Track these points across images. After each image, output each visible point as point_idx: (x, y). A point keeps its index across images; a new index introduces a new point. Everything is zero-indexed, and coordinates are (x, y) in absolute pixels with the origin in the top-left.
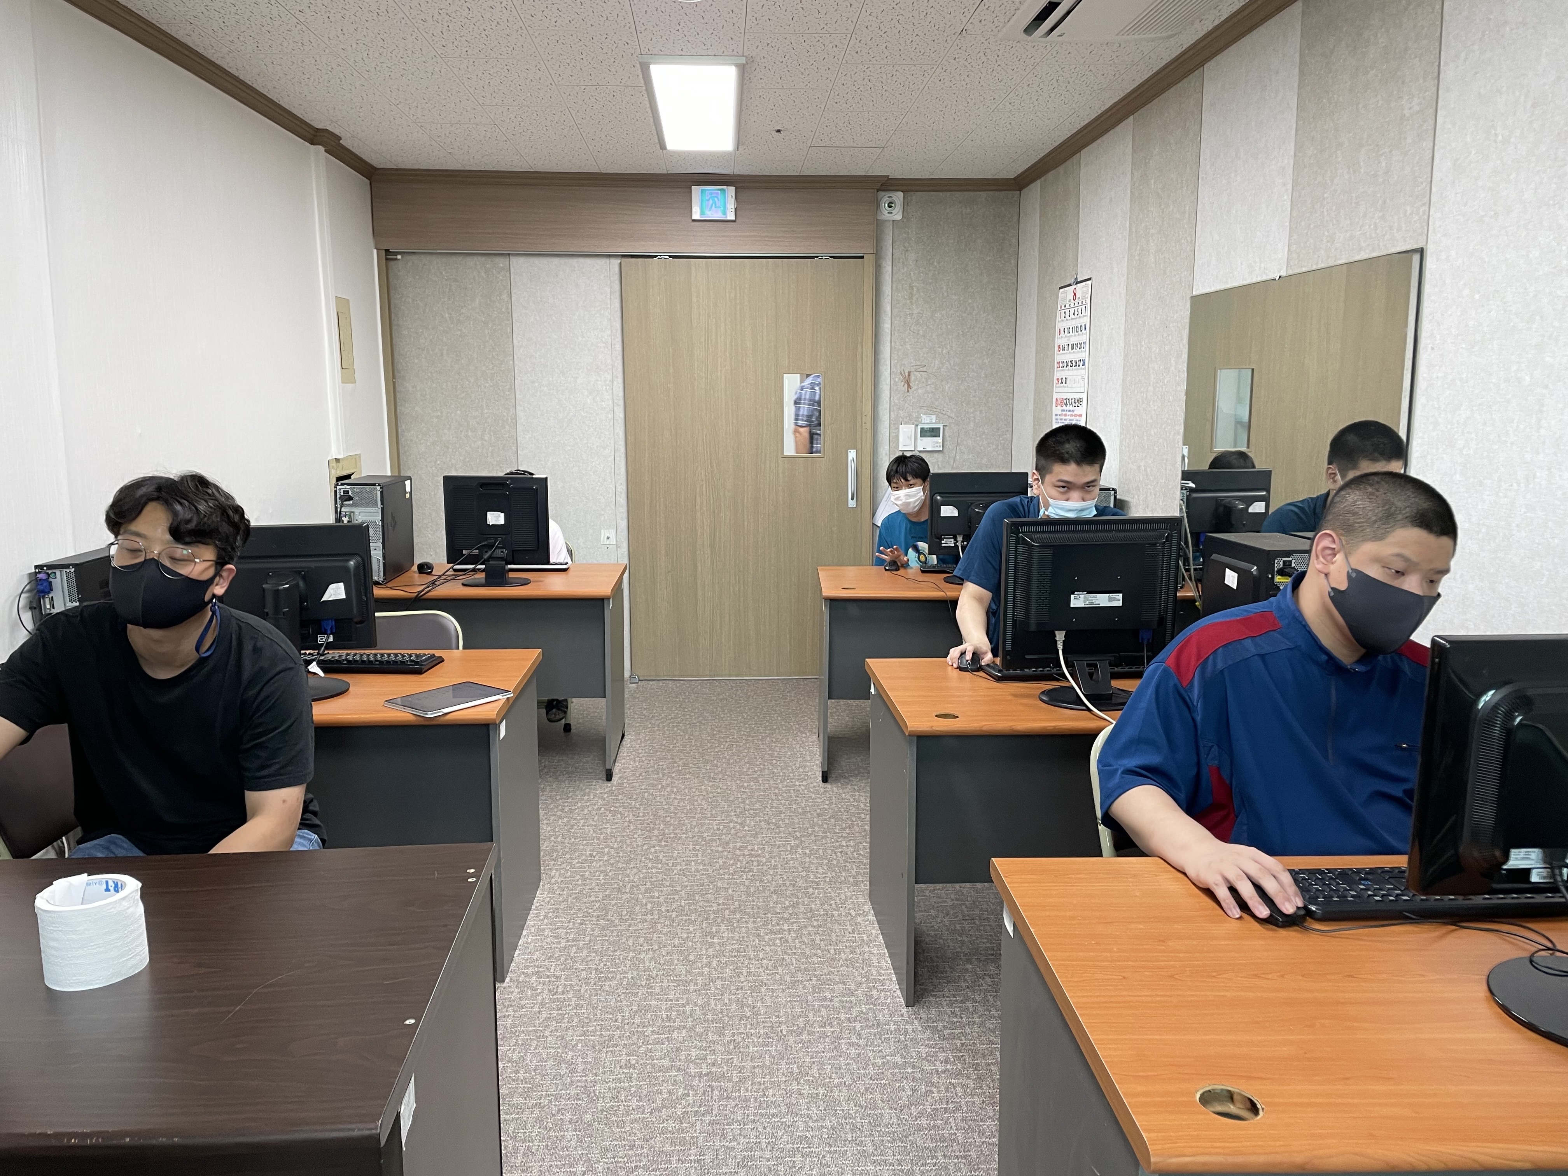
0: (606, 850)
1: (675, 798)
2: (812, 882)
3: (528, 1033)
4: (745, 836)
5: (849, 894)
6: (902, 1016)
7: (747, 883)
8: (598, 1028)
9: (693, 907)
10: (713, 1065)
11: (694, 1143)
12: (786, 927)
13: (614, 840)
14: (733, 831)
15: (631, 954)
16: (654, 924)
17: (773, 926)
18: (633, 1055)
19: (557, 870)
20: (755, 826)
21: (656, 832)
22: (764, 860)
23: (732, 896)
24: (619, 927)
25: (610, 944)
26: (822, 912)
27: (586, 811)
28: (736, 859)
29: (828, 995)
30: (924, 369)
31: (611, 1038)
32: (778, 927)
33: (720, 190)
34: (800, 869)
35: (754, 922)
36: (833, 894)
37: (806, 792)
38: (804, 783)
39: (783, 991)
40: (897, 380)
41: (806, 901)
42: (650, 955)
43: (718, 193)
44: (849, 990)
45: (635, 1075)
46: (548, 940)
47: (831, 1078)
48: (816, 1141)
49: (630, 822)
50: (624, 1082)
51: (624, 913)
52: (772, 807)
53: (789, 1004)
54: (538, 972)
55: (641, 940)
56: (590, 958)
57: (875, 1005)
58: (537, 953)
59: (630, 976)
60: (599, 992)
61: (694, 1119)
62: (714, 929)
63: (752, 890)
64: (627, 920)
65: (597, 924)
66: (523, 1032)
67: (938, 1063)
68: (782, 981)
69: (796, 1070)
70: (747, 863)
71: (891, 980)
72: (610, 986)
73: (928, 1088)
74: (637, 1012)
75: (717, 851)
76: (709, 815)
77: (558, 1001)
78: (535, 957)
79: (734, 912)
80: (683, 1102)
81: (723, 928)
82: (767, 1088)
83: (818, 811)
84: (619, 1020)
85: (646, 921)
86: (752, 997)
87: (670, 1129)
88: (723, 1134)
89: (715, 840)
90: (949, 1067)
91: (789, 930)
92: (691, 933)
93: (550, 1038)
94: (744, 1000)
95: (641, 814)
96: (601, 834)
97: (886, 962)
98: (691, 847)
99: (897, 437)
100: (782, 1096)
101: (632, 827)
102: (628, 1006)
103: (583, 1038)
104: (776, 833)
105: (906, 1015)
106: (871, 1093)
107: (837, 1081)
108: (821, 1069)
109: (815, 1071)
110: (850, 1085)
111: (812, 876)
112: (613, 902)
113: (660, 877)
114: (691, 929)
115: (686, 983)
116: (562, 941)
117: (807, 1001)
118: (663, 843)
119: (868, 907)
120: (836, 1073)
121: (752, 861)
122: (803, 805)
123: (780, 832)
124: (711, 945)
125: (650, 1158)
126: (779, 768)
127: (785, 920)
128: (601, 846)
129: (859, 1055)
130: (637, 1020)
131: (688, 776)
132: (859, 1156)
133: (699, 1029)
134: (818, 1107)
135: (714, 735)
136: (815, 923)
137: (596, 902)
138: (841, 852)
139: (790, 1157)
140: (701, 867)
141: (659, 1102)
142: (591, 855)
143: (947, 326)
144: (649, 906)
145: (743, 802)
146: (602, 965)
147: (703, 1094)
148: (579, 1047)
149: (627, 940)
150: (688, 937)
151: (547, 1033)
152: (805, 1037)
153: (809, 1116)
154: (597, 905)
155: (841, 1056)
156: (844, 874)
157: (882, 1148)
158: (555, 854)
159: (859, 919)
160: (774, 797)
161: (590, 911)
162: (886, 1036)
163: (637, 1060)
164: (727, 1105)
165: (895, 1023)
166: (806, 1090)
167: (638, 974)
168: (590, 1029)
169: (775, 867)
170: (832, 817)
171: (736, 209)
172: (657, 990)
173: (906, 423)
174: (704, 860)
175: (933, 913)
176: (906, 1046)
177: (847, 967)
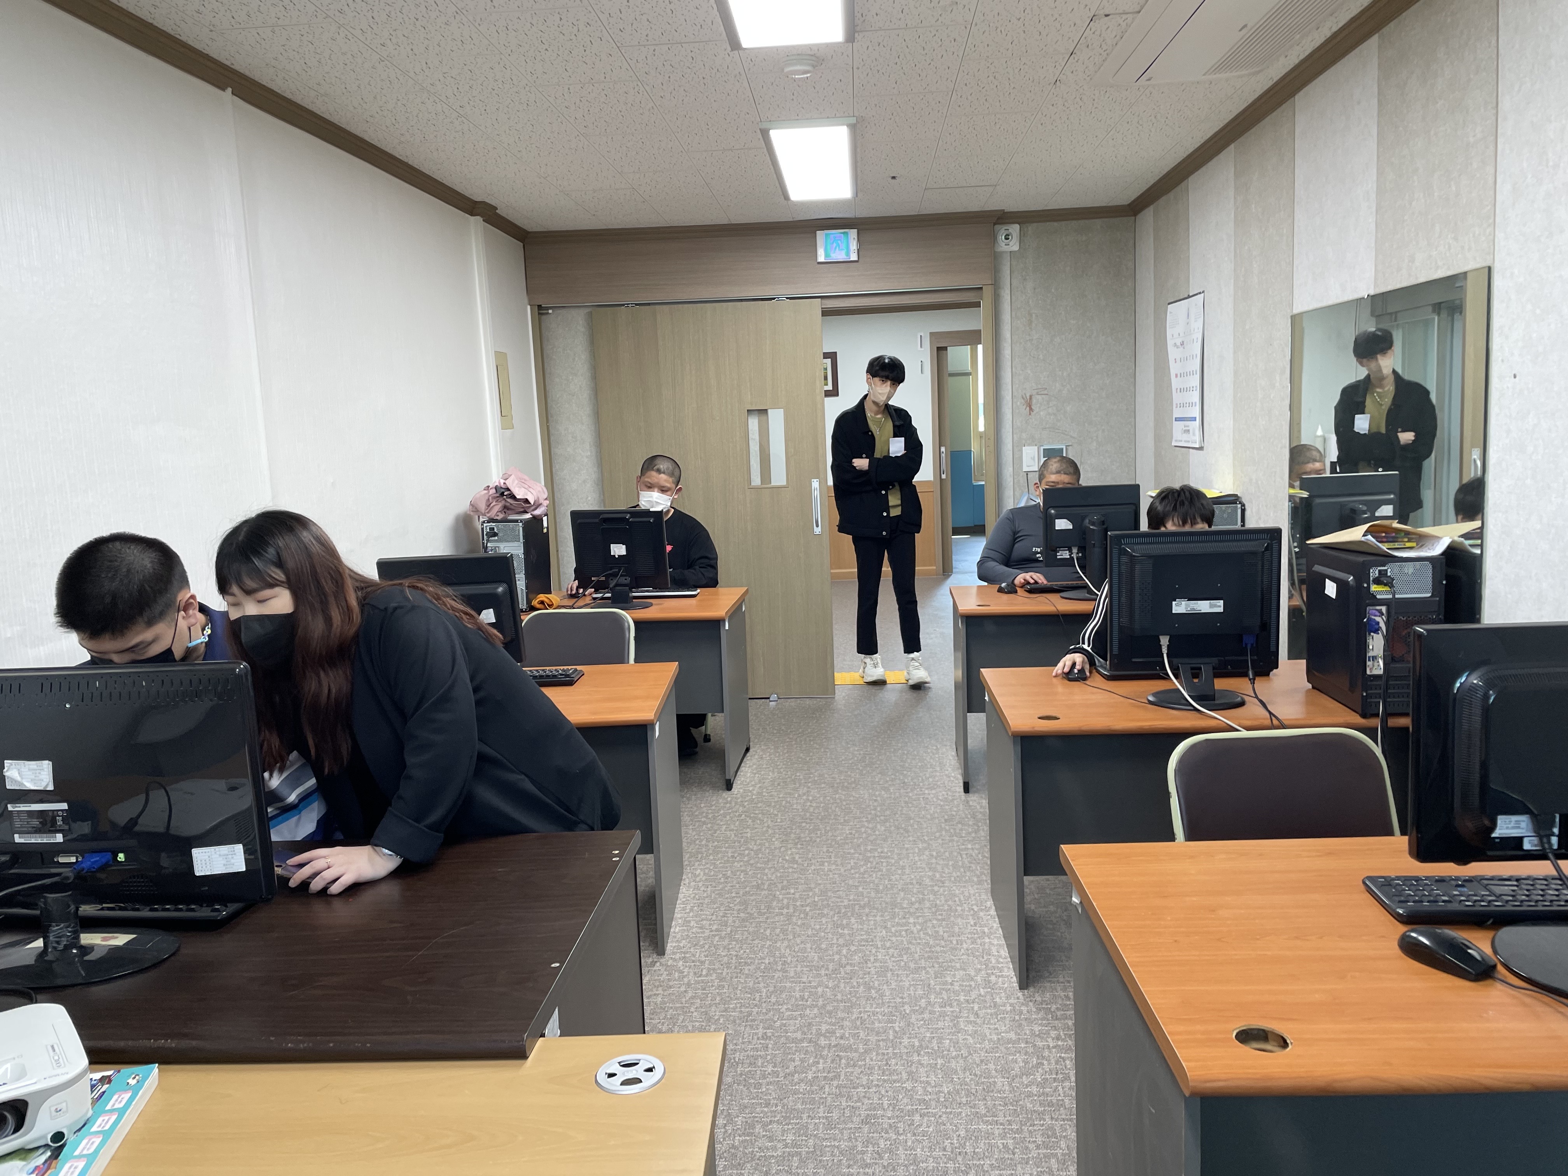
0: (747, 852)
1: (810, 806)
2: (938, 881)
3: (676, 1009)
4: (875, 840)
5: (972, 892)
6: (1018, 998)
7: (876, 881)
8: (738, 1005)
9: (825, 902)
10: (842, 1038)
11: (823, 1103)
12: (911, 920)
13: (753, 843)
14: (864, 836)
15: (768, 943)
16: (789, 917)
17: (900, 919)
18: (769, 1029)
19: (701, 869)
20: (885, 830)
21: (793, 836)
22: (893, 861)
23: (862, 893)
24: (758, 920)
25: (749, 934)
26: (946, 907)
27: (728, 817)
28: (867, 860)
29: (949, 980)
30: (1046, 392)
31: (750, 1014)
32: (904, 921)
33: (843, 233)
34: (927, 870)
35: (882, 916)
36: (957, 892)
37: (935, 800)
38: (934, 792)
39: (907, 976)
40: (1019, 403)
41: (932, 897)
42: (786, 943)
43: (841, 237)
44: (969, 975)
45: (770, 1046)
46: (694, 930)
47: (949, 1051)
48: (933, 1103)
49: (768, 827)
50: (761, 1051)
51: (763, 907)
52: (902, 814)
53: (912, 988)
54: (684, 957)
55: (778, 931)
56: (731, 946)
57: (993, 989)
58: (684, 941)
59: (767, 961)
60: (739, 975)
61: (823, 1082)
62: (845, 922)
63: (881, 888)
64: (764, 914)
65: (738, 917)
66: (672, 1008)
67: (1050, 1040)
68: (906, 967)
69: (917, 1044)
70: (877, 863)
71: (1009, 968)
72: (749, 970)
73: (1039, 1061)
74: (773, 992)
75: (849, 853)
76: (842, 821)
77: (703, 982)
78: (682, 945)
79: (863, 907)
80: (814, 1069)
81: (853, 920)
82: (890, 1058)
83: (946, 817)
84: (757, 999)
85: (782, 915)
86: (879, 981)
87: (801, 1090)
88: (849, 1096)
89: (847, 843)
90: (1060, 1043)
91: (914, 923)
92: (823, 925)
93: (695, 1014)
94: (871, 983)
95: (779, 820)
96: (742, 837)
97: (1005, 952)
98: (825, 849)
99: (1021, 458)
100: (903, 1065)
101: (770, 831)
102: (765, 987)
103: (724, 1013)
104: (905, 837)
105: (1021, 997)
106: (986, 1064)
107: (954, 1053)
108: (941, 1043)
109: (934, 1044)
110: (966, 1057)
111: (938, 875)
112: (752, 898)
113: (796, 876)
114: (824, 922)
115: (818, 968)
116: (706, 931)
117: (929, 985)
118: (799, 846)
119: (990, 903)
120: (954, 1047)
121: (882, 862)
122: (932, 812)
123: (909, 836)
124: (842, 935)
125: (784, 1114)
126: (910, 778)
127: (911, 914)
128: (742, 849)
129: (976, 1032)
130: (773, 1000)
131: (823, 785)
132: (972, 1117)
133: (830, 1008)
134: (936, 1076)
135: (849, 748)
136: (940, 917)
137: (737, 897)
138: (967, 854)
139: (909, 1116)
140: (834, 867)
141: (792, 1068)
142: (733, 857)
143: (1066, 350)
144: (785, 901)
145: (875, 809)
146: (742, 952)
147: (832, 1061)
148: (721, 1021)
149: (765, 931)
150: (820, 928)
151: (692, 1009)
152: (926, 1016)
153: (928, 1083)
154: (738, 900)
155: (958, 1032)
156: (968, 874)
157: (994, 1110)
158: (700, 856)
159: (982, 914)
160: (903, 805)
161: (731, 905)
162: (1002, 1016)
163: (772, 1033)
164: (852, 1072)
165: (1011, 1005)
166: (925, 1060)
167: (774, 960)
168: (731, 1006)
169: (903, 868)
170: (959, 822)
171: (858, 250)
172: (792, 974)
173: (1029, 445)
174: (836, 861)
175: (1052, 908)
176: (1020, 1025)
177: (968, 955)
